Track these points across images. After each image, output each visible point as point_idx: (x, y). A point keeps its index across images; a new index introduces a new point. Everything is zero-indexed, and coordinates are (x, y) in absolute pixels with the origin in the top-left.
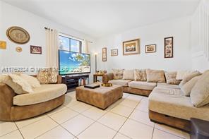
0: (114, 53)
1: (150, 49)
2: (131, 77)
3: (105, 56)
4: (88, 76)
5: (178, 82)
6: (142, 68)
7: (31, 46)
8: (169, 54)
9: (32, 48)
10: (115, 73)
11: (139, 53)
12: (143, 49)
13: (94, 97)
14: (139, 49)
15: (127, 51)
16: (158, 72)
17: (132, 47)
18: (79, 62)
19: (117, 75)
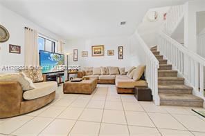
0: (85, 54)
1: (110, 53)
2: (99, 72)
3: (76, 57)
4: (63, 74)
5: (126, 73)
6: (106, 66)
7: (10, 45)
8: (121, 57)
9: (11, 46)
10: (86, 71)
11: (103, 55)
12: (106, 52)
13: (83, 87)
14: (104, 53)
15: (95, 53)
16: (115, 68)
17: (98, 51)
18: (56, 62)
19: (88, 72)
